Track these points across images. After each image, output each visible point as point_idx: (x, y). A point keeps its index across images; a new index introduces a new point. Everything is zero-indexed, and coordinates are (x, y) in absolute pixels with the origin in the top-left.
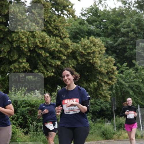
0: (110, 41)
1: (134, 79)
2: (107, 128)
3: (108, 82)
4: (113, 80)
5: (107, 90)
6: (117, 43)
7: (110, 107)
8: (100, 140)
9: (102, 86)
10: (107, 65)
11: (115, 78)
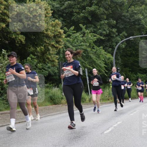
0: (57, 4)
1: (81, 42)
2: (55, 93)
3: (56, 46)
4: (60, 43)
5: (55, 54)
6: (63, 7)
7: (58, 71)
8: (48, 105)
9: (49, 50)
10: (53, 29)
11: (62, 42)
